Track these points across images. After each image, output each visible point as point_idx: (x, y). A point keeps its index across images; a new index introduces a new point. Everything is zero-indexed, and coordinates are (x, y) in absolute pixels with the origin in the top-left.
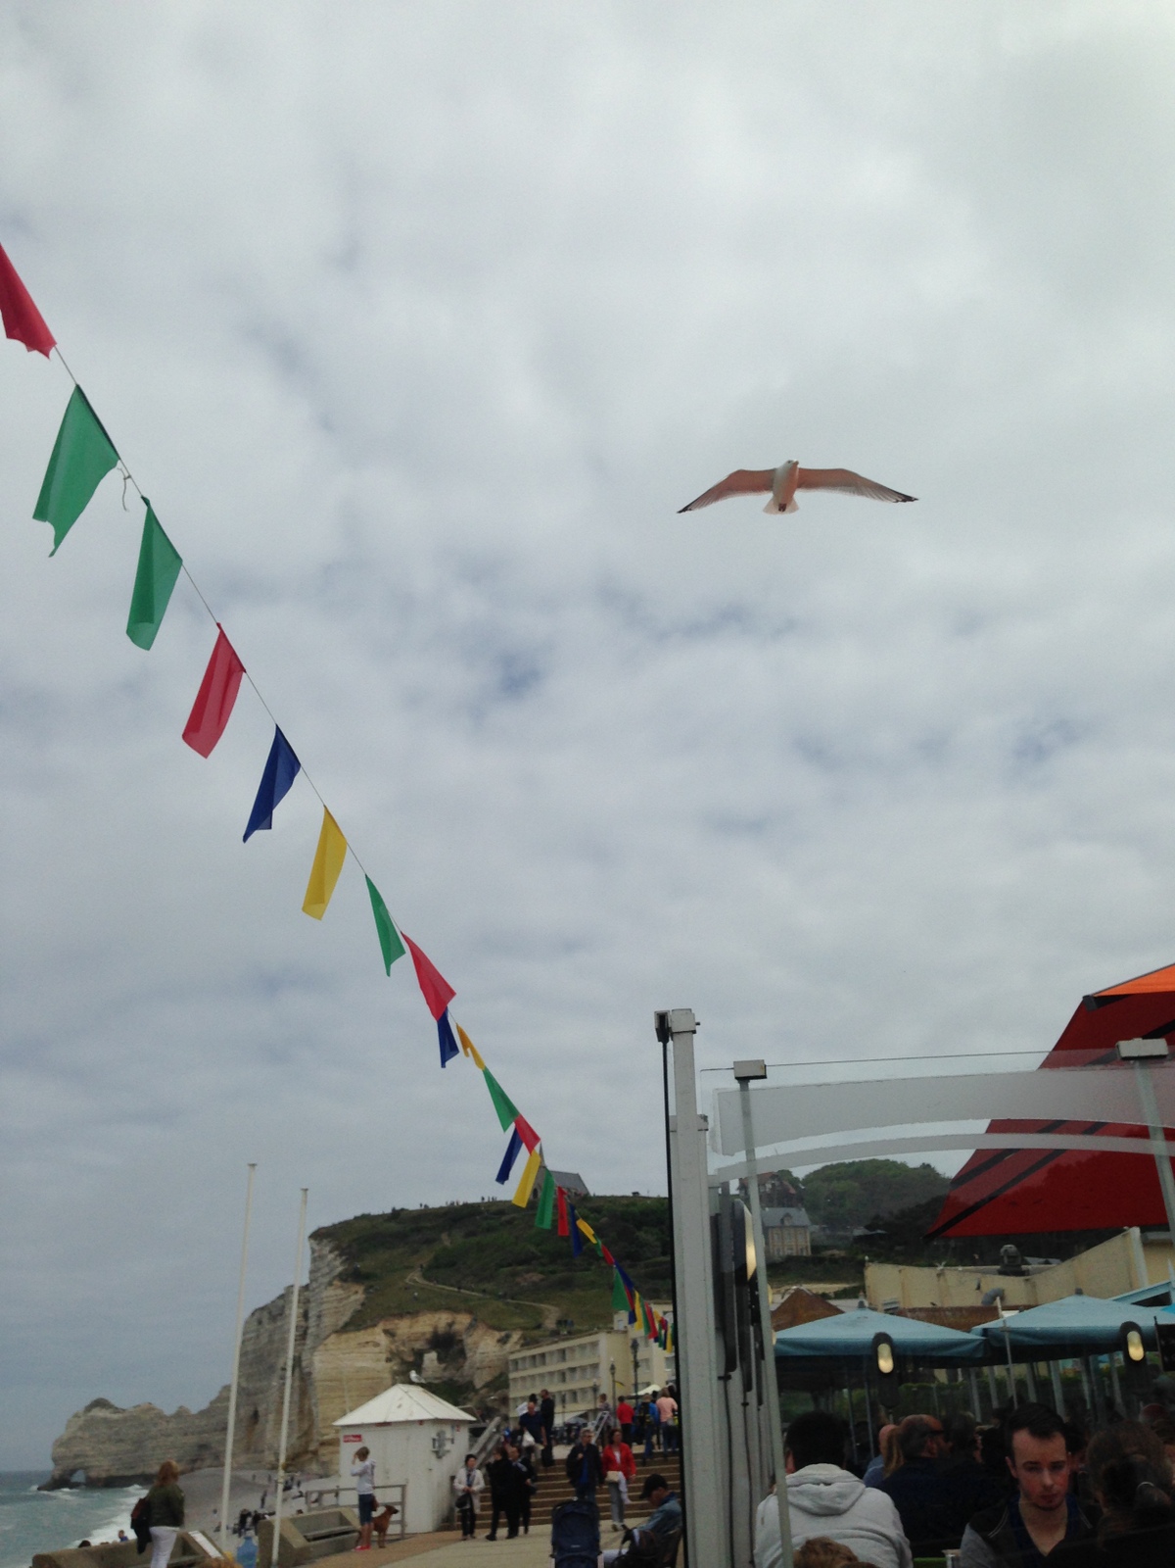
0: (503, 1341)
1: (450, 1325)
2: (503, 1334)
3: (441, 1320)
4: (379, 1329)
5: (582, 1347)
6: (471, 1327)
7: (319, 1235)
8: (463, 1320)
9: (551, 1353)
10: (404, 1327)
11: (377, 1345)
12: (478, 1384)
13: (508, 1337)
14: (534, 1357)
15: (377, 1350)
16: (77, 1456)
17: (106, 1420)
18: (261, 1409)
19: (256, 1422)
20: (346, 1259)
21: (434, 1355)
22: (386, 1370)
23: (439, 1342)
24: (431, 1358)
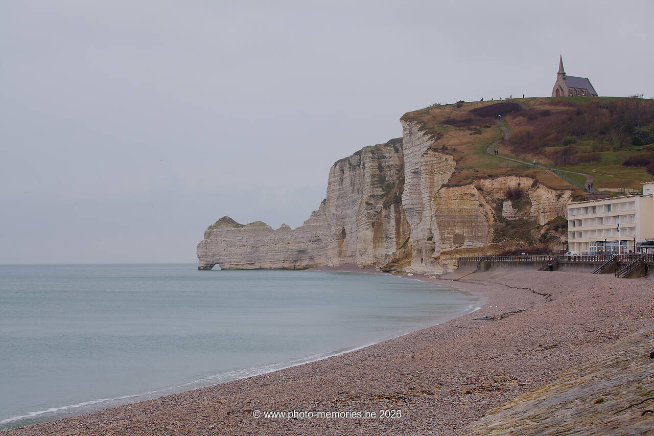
0: (559, 196)
1: (519, 184)
2: (559, 192)
3: (512, 181)
4: (472, 186)
5: (623, 204)
6: (534, 185)
7: (407, 118)
8: (526, 182)
9: (599, 206)
10: (488, 184)
11: (473, 195)
12: (543, 222)
13: (561, 194)
14: (586, 208)
15: (473, 198)
16: (214, 255)
18: (347, 229)
19: (344, 237)
20: (432, 137)
21: (510, 203)
22: (479, 211)
23: (513, 195)
24: (507, 205)
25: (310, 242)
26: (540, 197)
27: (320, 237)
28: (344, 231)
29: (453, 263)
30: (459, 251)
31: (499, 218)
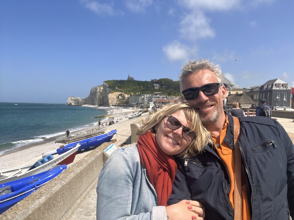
2: (128, 95)
3: (121, 93)
4: (114, 93)
6: (124, 94)
7: (104, 82)
10: (117, 93)
12: (125, 99)
15: (114, 95)
17: (73, 99)
18: (93, 99)
20: (108, 85)
22: (115, 97)
23: (121, 95)
24: (120, 97)
25: (87, 101)
26: (125, 96)
27: (89, 100)
28: (93, 100)
29: (111, 105)
30: (112, 104)
31: (119, 99)
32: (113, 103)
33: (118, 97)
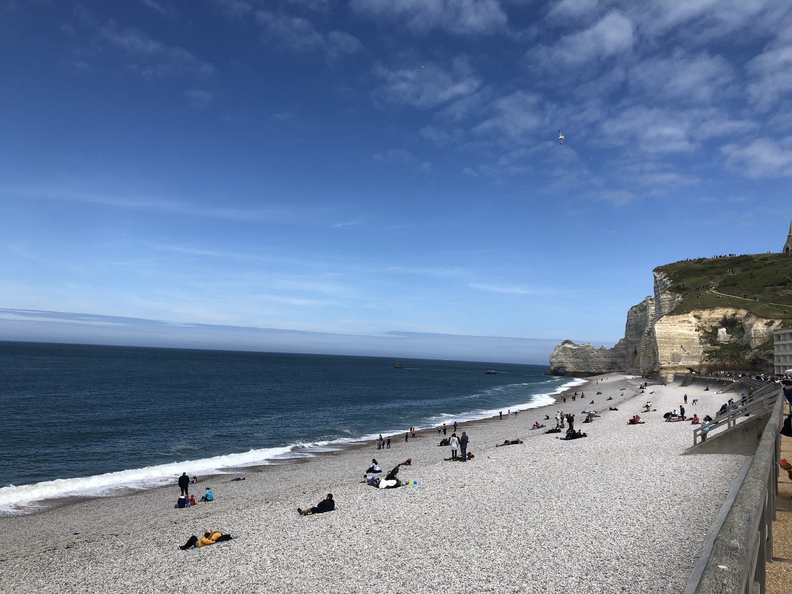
0: (769, 325)
1: (734, 315)
2: (769, 321)
3: (730, 312)
4: (691, 315)
6: (747, 316)
8: (743, 313)
10: (705, 314)
11: (690, 322)
12: (753, 346)
13: (772, 323)
15: (690, 325)
16: (560, 363)
18: (637, 349)
19: (636, 355)
20: (673, 282)
21: (724, 330)
22: (695, 335)
23: (728, 323)
24: (722, 331)
25: (618, 357)
26: (751, 325)
27: (625, 355)
29: (670, 377)
30: (674, 368)
31: (714, 342)
32: (682, 367)
33: (710, 336)
